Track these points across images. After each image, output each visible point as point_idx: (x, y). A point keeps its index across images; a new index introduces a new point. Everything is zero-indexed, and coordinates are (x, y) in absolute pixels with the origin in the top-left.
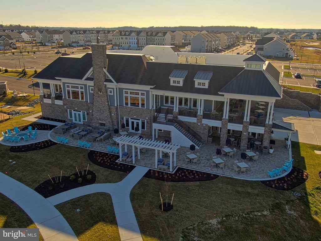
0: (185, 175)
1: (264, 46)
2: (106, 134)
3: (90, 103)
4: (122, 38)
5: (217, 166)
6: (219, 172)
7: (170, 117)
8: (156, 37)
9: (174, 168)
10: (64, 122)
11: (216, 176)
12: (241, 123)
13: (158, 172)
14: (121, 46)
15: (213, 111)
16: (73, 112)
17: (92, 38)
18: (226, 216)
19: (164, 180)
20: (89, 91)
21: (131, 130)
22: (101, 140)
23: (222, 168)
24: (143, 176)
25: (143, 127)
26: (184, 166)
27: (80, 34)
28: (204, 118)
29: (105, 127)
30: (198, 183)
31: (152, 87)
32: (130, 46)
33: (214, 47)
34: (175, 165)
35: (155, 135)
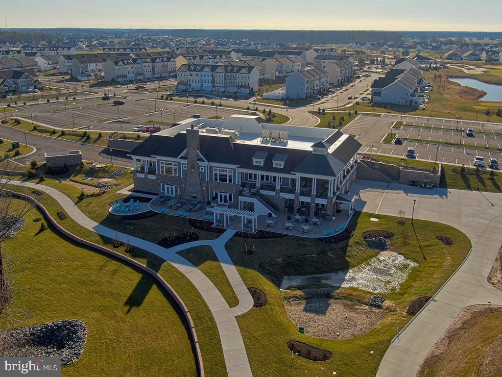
0: (264, 235)
1: (382, 89)
2: (198, 206)
3: (183, 178)
4: (191, 75)
5: (288, 228)
6: (289, 233)
7: (253, 190)
8: (238, 75)
9: (255, 230)
10: (157, 195)
11: (286, 235)
12: (310, 196)
13: (244, 233)
14: (190, 86)
15: (290, 186)
16: (166, 186)
17: (145, 69)
18: (288, 257)
19: (248, 238)
20: (183, 168)
21: (219, 202)
22: (195, 211)
23: (291, 230)
24: (234, 235)
25: (230, 200)
26: (263, 229)
27: (128, 63)
28: (281, 192)
29: (196, 200)
30: (272, 239)
31: (238, 166)
32: (202, 85)
33: (318, 88)
34: (257, 228)
35: (241, 206)
